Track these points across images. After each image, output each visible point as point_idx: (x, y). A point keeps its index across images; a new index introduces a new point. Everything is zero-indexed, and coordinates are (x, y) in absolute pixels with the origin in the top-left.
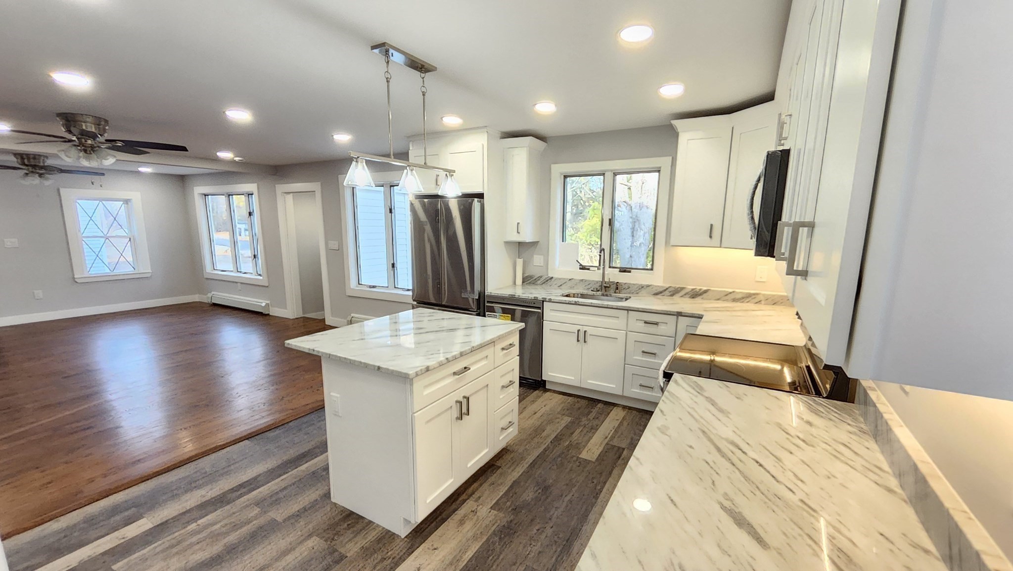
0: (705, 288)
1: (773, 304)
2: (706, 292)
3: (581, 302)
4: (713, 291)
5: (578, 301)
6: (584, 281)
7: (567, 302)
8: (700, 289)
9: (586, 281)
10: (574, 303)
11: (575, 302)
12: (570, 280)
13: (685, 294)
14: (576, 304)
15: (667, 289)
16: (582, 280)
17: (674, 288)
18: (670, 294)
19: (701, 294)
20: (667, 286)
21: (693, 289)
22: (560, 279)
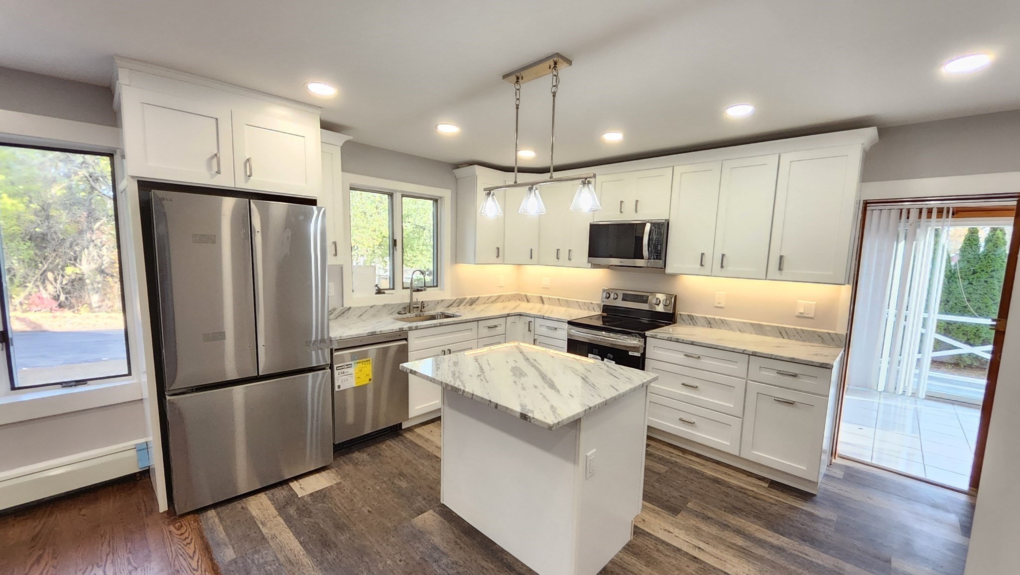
0: (477, 296)
1: (509, 301)
2: (478, 299)
3: (445, 322)
4: (482, 297)
5: (442, 323)
6: (387, 306)
7: (433, 326)
8: (475, 298)
9: (389, 305)
10: (438, 325)
11: (440, 323)
12: (372, 307)
13: (466, 303)
14: (441, 325)
15: (455, 301)
16: (385, 305)
17: (460, 299)
18: (457, 305)
19: (475, 301)
20: (455, 298)
21: (470, 299)
22: (360, 308)
